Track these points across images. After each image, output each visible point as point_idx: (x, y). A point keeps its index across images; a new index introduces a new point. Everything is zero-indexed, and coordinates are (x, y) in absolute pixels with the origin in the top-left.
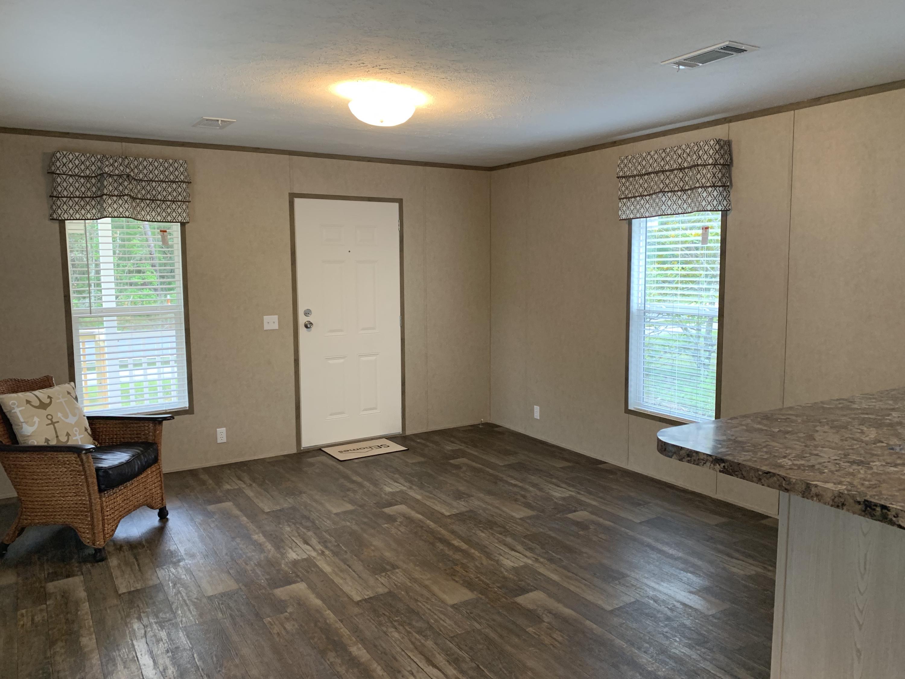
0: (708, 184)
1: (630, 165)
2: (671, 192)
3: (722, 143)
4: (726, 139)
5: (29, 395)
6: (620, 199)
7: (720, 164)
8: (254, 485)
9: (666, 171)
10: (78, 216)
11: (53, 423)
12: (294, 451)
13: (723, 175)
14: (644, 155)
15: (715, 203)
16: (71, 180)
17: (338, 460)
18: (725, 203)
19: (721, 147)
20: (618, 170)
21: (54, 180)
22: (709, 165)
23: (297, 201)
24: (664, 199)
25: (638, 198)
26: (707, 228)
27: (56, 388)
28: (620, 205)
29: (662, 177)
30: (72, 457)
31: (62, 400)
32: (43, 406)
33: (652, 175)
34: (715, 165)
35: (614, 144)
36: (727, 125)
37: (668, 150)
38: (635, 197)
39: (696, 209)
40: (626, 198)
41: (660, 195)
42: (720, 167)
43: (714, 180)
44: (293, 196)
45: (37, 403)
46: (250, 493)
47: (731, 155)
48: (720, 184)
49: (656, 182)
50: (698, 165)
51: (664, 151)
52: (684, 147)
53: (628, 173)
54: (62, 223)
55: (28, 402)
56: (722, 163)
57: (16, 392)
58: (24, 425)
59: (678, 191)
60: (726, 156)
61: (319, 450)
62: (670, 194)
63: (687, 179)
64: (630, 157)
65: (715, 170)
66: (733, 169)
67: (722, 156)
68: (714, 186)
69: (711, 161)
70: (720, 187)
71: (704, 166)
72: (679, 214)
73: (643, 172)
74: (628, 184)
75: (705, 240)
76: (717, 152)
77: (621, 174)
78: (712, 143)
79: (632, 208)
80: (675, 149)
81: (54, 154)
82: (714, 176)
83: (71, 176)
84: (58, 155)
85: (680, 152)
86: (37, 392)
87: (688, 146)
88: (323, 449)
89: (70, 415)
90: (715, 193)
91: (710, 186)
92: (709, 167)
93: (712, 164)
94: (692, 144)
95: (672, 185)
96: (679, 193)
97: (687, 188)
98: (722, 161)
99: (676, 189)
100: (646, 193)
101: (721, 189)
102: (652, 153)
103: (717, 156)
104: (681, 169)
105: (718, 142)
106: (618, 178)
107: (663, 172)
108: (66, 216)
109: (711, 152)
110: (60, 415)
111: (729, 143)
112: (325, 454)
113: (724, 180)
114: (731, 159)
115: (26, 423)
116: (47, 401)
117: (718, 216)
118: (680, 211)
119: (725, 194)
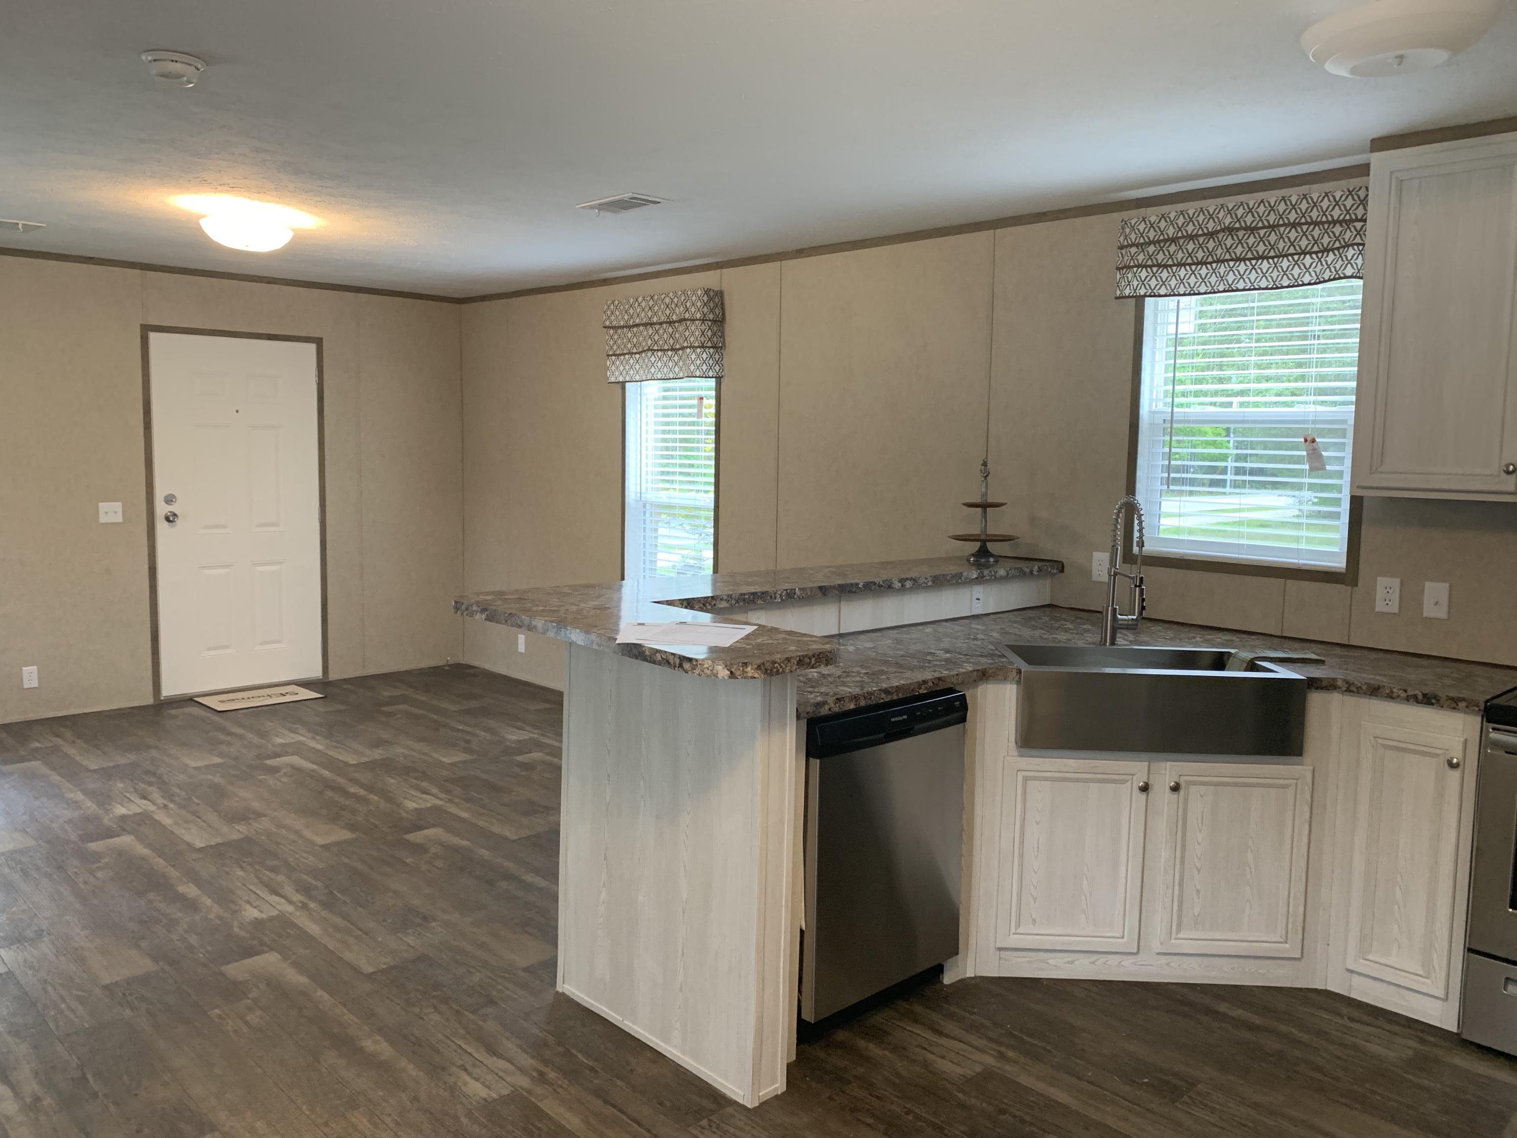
0: (697, 345)
1: (617, 313)
2: (661, 350)
3: (712, 294)
4: (719, 289)
6: (608, 356)
7: (710, 320)
8: (78, 741)
9: (655, 324)
12: (151, 701)
13: (714, 334)
14: (632, 300)
15: (704, 367)
17: (216, 711)
18: (717, 368)
19: (711, 299)
20: (604, 317)
22: (697, 320)
23: (153, 336)
24: (653, 359)
25: (627, 356)
26: (702, 398)
28: (608, 363)
29: (650, 331)
33: (641, 328)
34: (703, 320)
35: (605, 282)
36: (719, 270)
37: (656, 297)
38: (624, 354)
39: (686, 375)
40: (614, 355)
41: (650, 353)
42: (710, 323)
43: (703, 339)
44: (146, 330)
46: (71, 751)
47: (723, 309)
48: (709, 344)
49: (645, 337)
50: (685, 320)
51: (652, 298)
52: (671, 295)
53: (614, 323)
56: (711, 318)
59: (668, 350)
60: (717, 311)
61: (190, 700)
62: (660, 353)
63: (677, 335)
64: (617, 302)
65: (703, 327)
66: (726, 326)
67: (712, 311)
68: (702, 346)
69: (698, 316)
70: (710, 348)
71: (693, 320)
72: (670, 379)
73: (631, 323)
74: (616, 337)
75: (699, 414)
76: (705, 305)
77: (607, 323)
78: (699, 292)
79: (621, 368)
80: (663, 297)
82: (703, 334)
85: (667, 300)
87: (684, 293)
88: (196, 699)
90: (705, 356)
91: (698, 347)
92: (697, 322)
93: (699, 320)
94: (680, 293)
95: (661, 343)
96: (670, 353)
97: (678, 347)
98: (711, 317)
99: (666, 347)
100: (635, 351)
101: (712, 350)
102: (640, 300)
103: (706, 310)
104: (670, 323)
105: (707, 292)
106: (605, 327)
107: (652, 324)
109: (699, 304)
111: (720, 294)
112: (196, 704)
113: (715, 340)
114: (724, 315)
117: (712, 383)
118: (671, 376)
119: (717, 357)
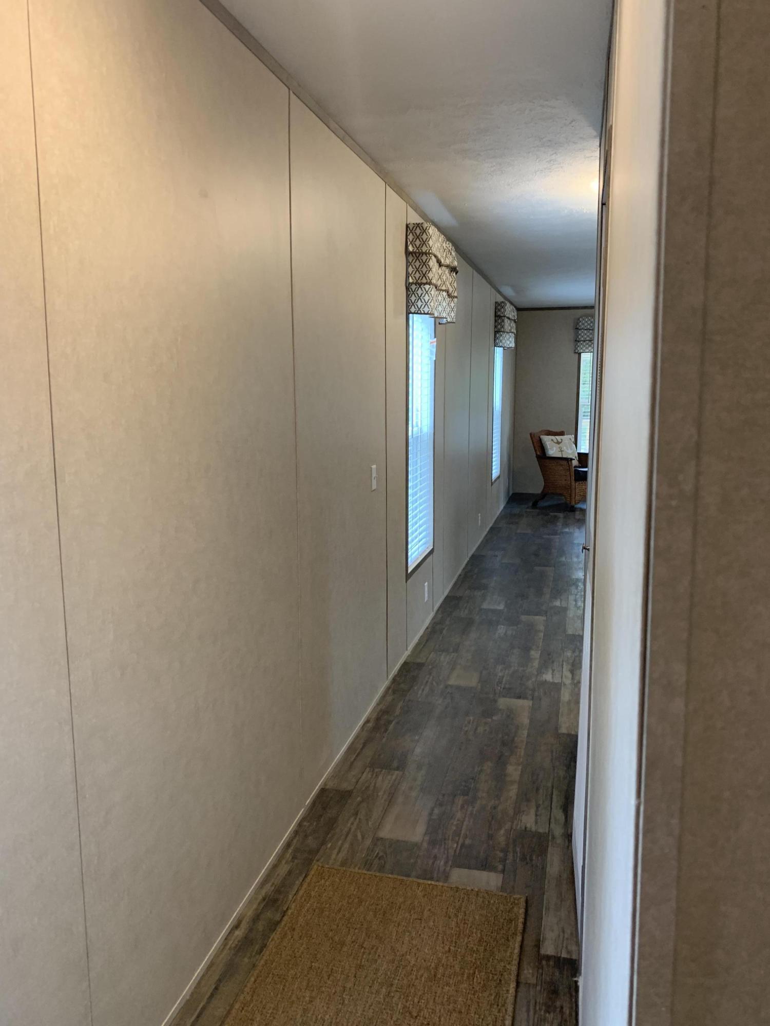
5: (553, 437)
10: (587, 351)
11: (562, 451)
16: (585, 332)
21: (578, 332)
27: (565, 436)
30: (565, 463)
31: (567, 442)
32: (558, 443)
45: (556, 441)
54: (580, 354)
55: (552, 440)
57: (548, 435)
58: (549, 450)
81: (579, 319)
83: (586, 330)
84: (581, 319)
86: (557, 437)
89: (569, 449)
108: (581, 351)
110: (565, 448)
115: (550, 449)
116: (560, 441)
